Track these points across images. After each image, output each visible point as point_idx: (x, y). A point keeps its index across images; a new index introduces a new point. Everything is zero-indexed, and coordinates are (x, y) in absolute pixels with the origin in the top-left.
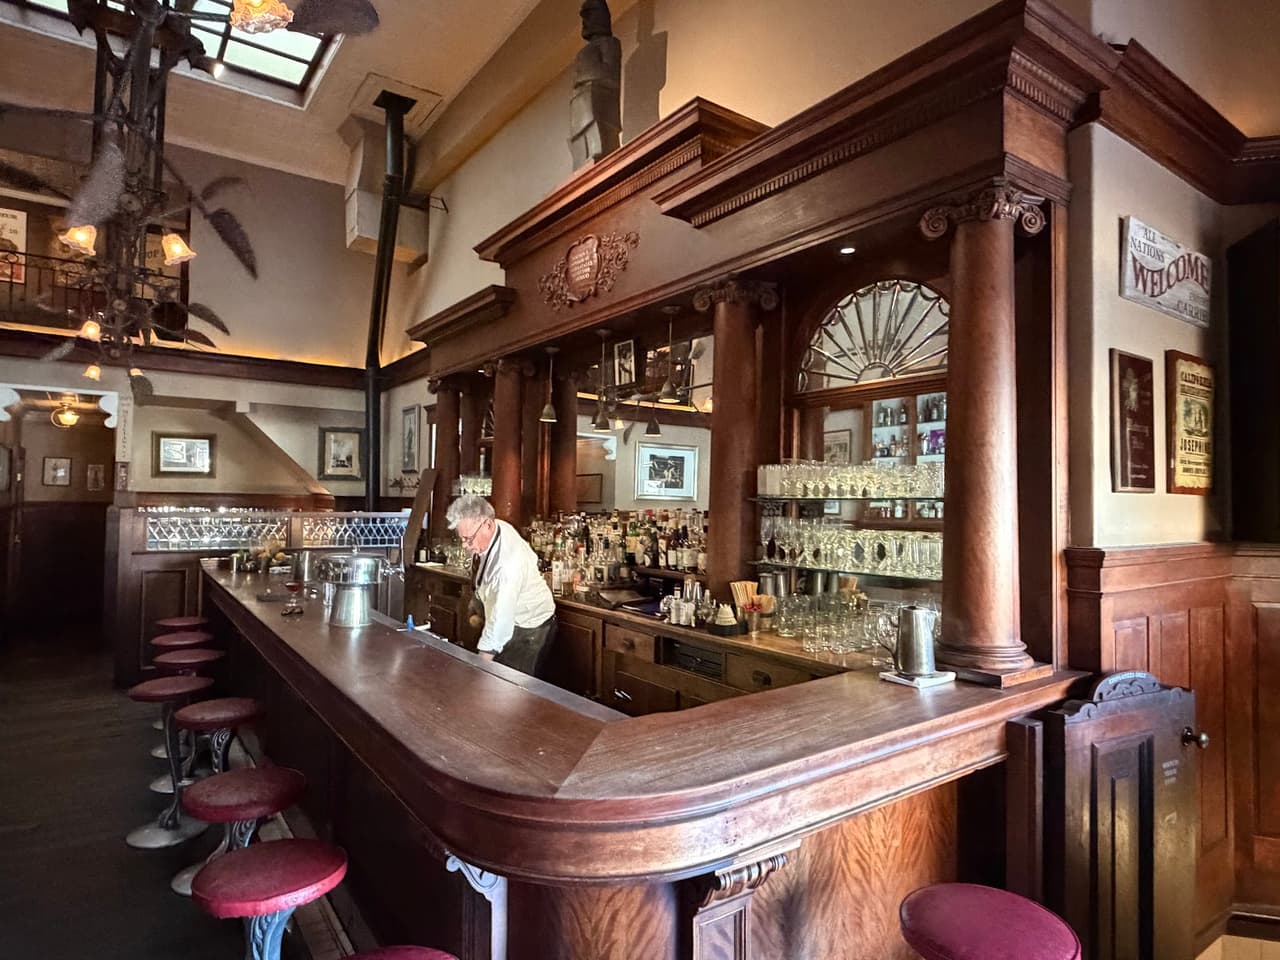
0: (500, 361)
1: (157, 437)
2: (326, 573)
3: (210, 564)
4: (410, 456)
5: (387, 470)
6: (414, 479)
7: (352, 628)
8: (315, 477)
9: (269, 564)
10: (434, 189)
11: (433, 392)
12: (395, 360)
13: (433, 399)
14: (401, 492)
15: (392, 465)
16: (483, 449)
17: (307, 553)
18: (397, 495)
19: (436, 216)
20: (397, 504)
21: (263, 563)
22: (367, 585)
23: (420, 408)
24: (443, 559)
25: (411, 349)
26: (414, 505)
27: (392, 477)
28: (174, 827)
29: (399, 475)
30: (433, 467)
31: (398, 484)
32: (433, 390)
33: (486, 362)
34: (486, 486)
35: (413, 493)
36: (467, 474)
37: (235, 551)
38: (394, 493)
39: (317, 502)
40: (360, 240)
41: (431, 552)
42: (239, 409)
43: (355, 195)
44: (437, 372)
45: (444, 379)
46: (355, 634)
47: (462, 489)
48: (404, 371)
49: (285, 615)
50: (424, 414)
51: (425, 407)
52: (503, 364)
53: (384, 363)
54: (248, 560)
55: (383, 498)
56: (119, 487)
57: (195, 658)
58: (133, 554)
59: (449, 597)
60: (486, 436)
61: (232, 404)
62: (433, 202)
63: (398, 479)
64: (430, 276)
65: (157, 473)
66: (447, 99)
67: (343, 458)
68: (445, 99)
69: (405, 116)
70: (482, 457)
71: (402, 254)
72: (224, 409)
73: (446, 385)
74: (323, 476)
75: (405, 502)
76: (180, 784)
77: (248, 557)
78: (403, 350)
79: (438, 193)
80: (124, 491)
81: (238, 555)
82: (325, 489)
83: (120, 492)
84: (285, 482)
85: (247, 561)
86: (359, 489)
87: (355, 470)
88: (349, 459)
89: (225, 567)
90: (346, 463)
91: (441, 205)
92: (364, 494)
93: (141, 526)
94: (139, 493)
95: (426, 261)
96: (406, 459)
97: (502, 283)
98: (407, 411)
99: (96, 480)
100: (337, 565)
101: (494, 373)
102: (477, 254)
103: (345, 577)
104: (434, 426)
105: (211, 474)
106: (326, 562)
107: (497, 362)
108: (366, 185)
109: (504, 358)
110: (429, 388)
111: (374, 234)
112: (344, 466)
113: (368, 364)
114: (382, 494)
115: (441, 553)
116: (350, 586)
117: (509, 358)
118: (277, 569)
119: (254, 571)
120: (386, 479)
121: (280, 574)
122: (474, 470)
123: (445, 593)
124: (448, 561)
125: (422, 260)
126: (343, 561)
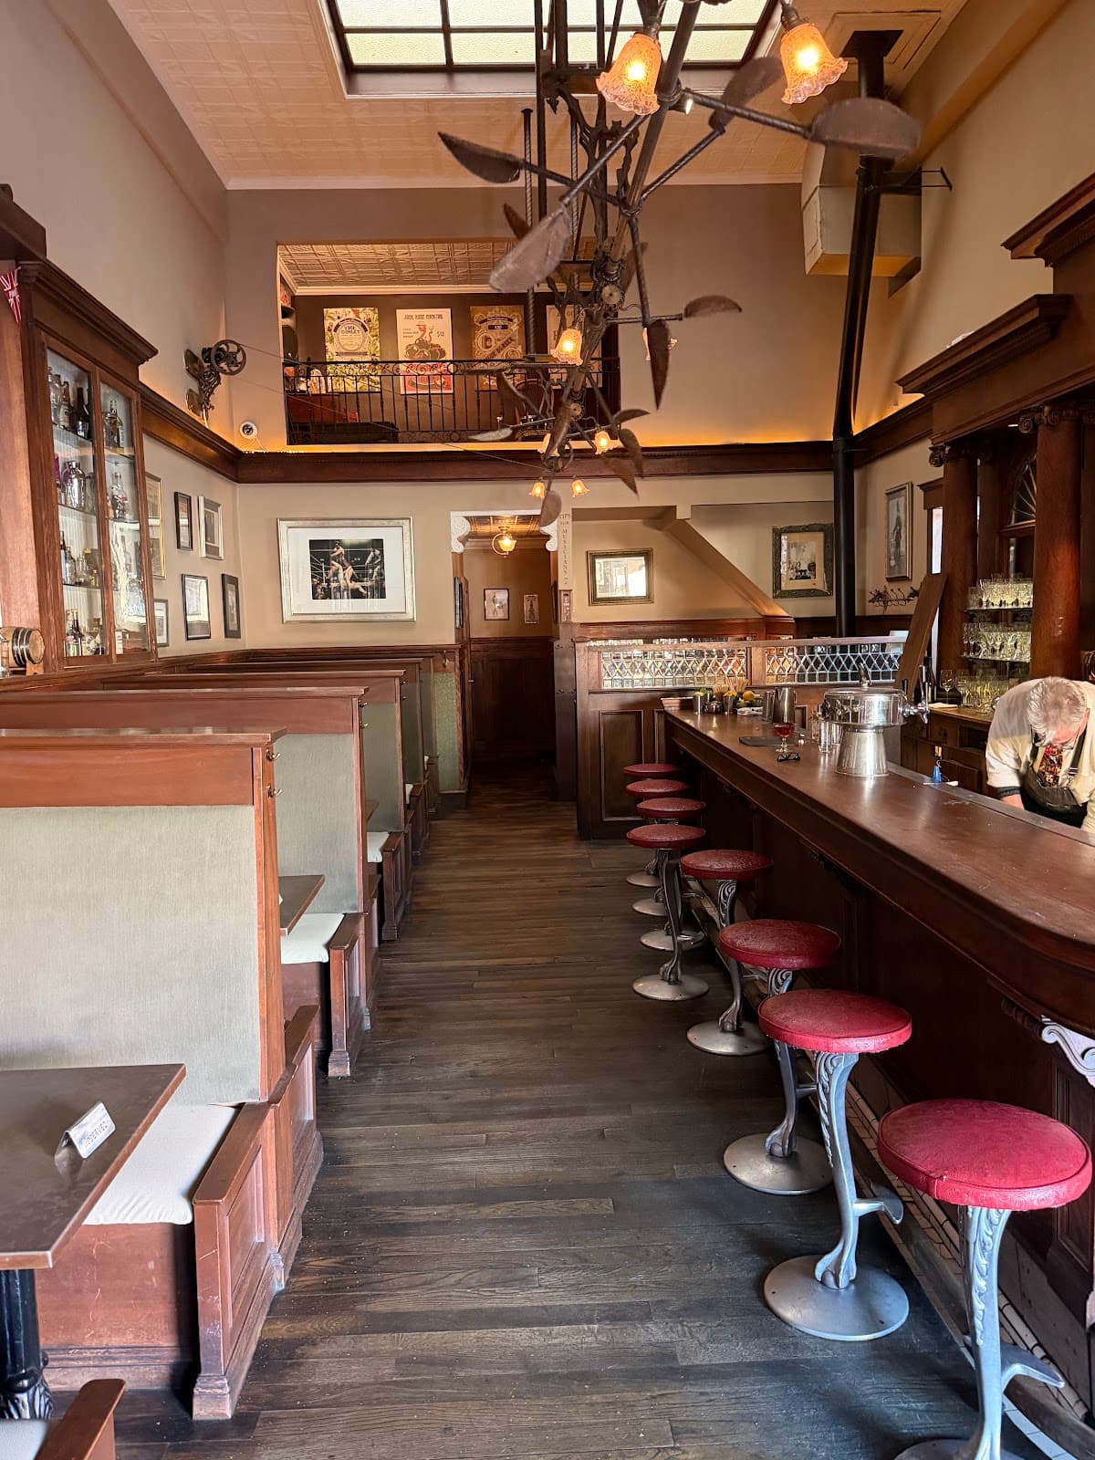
0: (1046, 409)
1: (592, 557)
2: (833, 711)
3: (672, 704)
4: (898, 556)
5: (864, 582)
6: (906, 589)
7: (864, 778)
8: (770, 594)
9: (736, 705)
10: (928, 155)
11: (938, 464)
12: (872, 423)
13: (938, 473)
14: (885, 607)
15: (872, 573)
16: (1013, 540)
17: (787, 689)
18: (880, 613)
19: (931, 199)
20: (883, 625)
21: (730, 705)
22: (884, 727)
23: (912, 486)
24: (956, 698)
25: (897, 404)
26: (912, 625)
27: (871, 587)
28: (676, 982)
29: (882, 585)
30: (936, 569)
31: (880, 596)
32: (936, 460)
33: (1023, 412)
34: (1022, 593)
35: (909, 608)
36: (989, 577)
37: (698, 690)
38: (875, 609)
39: (769, 628)
40: (826, 260)
41: (939, 689)
42: (680, 515)
43: (816, 196)
44: (944, 434)
45: (955, 444)
46: (868, 785)
47: (984, 600)
48: (889, 436)
49: (781, 761)
50: (919, 494)
51: (921, 486)
52: (1050, 412)
53: (857, 429)
54: (712, 699)
55: (859, 617)
56: (564, 619)
57: (678, 808)
58: (590, 693)
59: (969, 750)
60: (1018, 520)
61: (672, 510)
62: (926, 179)
63: (882, 591)
64: (924, 295)
65: (594, 600)
66: (947, 16)
67: (804, 567)
68: (943, 15)
69: (885, 58)
70: (1012, 548)
71: (883, 266)
72: (661, 517)
73: (957, 453)
74: (779, 593)
75: (899, 622)
76: (679, 938)
77: (711, 696)
78: (884, 406)
79: (933, 164)
80: (569, 623)
81: (702, 694)
82: (779, 610)
83: (566, 623)
84: (730, 603)
85: (711, 701)
86: (827, 607)
87: (819, 582)
88: (812, 566)
89: (688, 706)
90: (808, 573)
91: (939, 180)
92: (833, 613)
93: (596, 661)
94: (583, 624)
95: (918, 269)
96: (893, 563)
97: (1049, 290)
98: (891, 494)
99: (532, 611)
100: (846, 702)
101: (1036, 427)
102: (1009, 252)
103: (855, 715)
104: (938, 514)
105: (648, 598)
106: (831, 699)
107: (1040, 410)
108: (830, 179)
109: (1052, 403)
110: (932, 457)
111: (845, 248)
112: (806, 578)
113: (835, 434)
114: (857, 613)
115: (954, 690)
116: (860, 728)
117: (1058, 404)
118: (747, 710)
119: (720, 712)
120: (863, 592)
121: (750, 716)
122: (1000, 571)
123: (962, 745)
124: (965, 701)
125: (912, 268)
126: (853, 698)
